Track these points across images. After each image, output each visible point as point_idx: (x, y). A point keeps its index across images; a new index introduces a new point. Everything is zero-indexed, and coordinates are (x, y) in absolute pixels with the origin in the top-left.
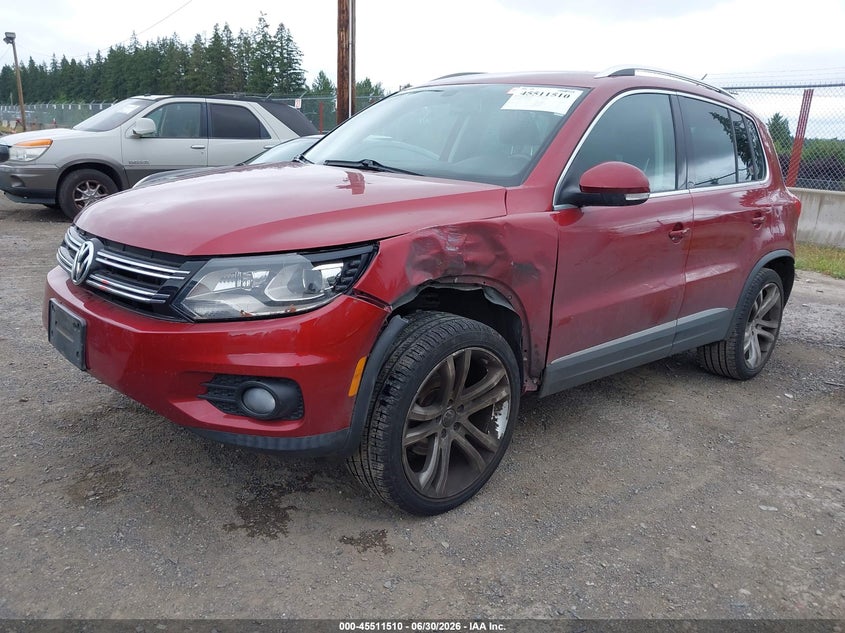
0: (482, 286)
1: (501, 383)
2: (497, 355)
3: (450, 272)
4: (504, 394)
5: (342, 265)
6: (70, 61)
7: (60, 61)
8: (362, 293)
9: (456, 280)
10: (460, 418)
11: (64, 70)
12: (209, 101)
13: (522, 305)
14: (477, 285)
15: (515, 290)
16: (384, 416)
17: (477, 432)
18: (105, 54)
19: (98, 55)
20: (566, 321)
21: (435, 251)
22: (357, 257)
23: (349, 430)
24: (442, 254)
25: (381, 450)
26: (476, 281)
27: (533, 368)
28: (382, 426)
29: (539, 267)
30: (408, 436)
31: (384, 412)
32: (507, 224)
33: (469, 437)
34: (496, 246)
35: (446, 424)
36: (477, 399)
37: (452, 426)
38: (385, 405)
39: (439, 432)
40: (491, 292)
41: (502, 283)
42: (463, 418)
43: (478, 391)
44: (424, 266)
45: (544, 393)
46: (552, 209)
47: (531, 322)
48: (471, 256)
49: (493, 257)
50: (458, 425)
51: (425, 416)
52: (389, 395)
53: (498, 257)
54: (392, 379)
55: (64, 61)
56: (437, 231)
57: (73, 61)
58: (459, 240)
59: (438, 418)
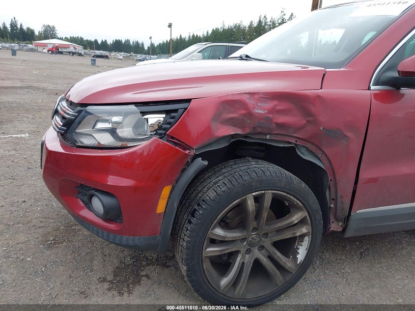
0: (294, 144)
1: (302, 222)
2: (298, 199)
3: (259, 130)
4: (304, 230)
5: (164, 116)
6: (195, 36)
7: (192, 36)
8: (173, 138)
9: (268, 137)
10: (264, 242)
11: (193, 39)
12: (230, 44)
13: (331, 163)
14: (289, 143)
15: (324, 150)
16: (188, 232)
17: (278, 255)
18: (210, 32)
19: (207, 32)
20: (374, 180)
21: (243, 112)
22: (176, 111)
23: (159, 238)
24: (250, 114)
25: (185, 256)
26: (287, 139)
27: (339, 214)
28: (186, 238)
29: (349, 134)
30: (208, 250)
31: (189, 228)
32: (318, 97)
33: (271, 258)
34: (307, 113)
35: (251, 245)
36: (279, 231)
37: (257, 247)
38: (190, 224)
39: (243, 250)
40: (303, 150)
41: (313, 144)
42: (267, 243)
43: (279, 225)
44: (231, 122)
45: (349, 234)
46: (369, 89)
47: (338, 178)
48: (282, 119)
49: (304, 122)
50: (262, 248)
51: (224, 237)
52: (194, 217)
53: (308, 121)
54: (199, 205)
55: (193, 35)
56: (247, 96)
57: (197, 35)
58: (269, 105)
59: (243, 240)
